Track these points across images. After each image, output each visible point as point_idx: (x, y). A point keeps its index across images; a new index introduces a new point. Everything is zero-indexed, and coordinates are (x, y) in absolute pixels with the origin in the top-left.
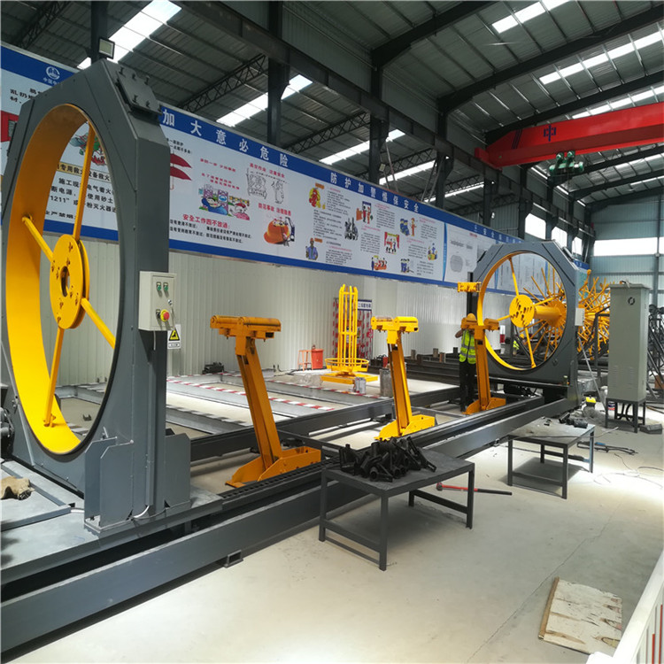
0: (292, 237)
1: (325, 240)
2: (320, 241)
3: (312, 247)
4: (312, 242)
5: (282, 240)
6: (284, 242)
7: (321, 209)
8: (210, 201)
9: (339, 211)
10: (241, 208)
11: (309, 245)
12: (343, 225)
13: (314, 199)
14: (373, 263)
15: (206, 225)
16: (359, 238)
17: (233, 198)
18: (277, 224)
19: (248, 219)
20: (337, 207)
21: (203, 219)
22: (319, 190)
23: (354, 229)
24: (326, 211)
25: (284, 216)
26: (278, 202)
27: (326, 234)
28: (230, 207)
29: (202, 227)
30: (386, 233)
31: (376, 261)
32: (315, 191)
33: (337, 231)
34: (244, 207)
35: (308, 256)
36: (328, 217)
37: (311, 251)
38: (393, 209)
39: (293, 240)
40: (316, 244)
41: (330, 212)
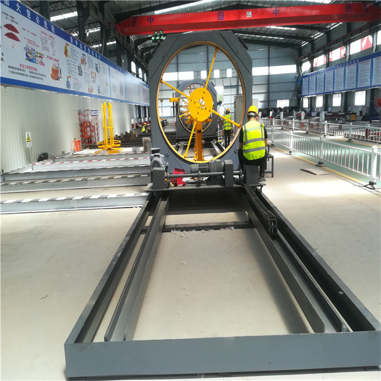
1: (72, 76)
2: (70, 77)
3: (68, 81)
4: (68, 78)
5: (57, 77)
6: (58, 79)
7: (69, 59)
8: (29, 55)
9: (75, 59)
10: (40, 58)
12: (77, 68)
13: (66, 52)
14: (89, 89)
15: (29, 70)
16: (83, 75)
17: (37, 53)
18: (55, 68)
19: (44, 65)
20: (74, 57)
21: (27, 66)
22: (67, 47)
23: (81, 70)
25: (56, 63)
26: (54, 55)
27: (73, 73)
28: (37, 58)
29: (27, 72)
30: (92, 72)
32: (66, 48)
33: (75, 71)
34: (42, 58)
35: (67, 86)
37: (68, 84)
38: (92, 58)
39: (61, 77)
40: (69, 79)
41: (72, 60)
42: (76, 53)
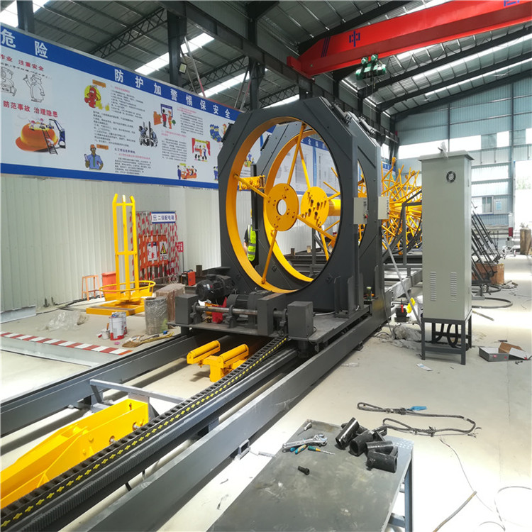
0: (62, 143)
1: (110, 146)
2: (106, 147)
3: (94, 155)
4: (93, 148)
5: (46, 147)
6: (50, 149)
7: (104, 111)
9: (130, 114)
11: (90, 153)
12: (136, 129)
13: (92, 99)
14: (179, 172)
16: (160, 144)
18: (37, 127)
20: (126, 109)
22: (99, 89)
24: (111, 112)
25: (46, 118)
26: (35, 101)
27: (113, 140)
30: (194, 140)
31: (183, 169)
32: (92, 89)
33: (129, 136)
35: (88, 164)
36: (116, 120)
37: (93, 159)
38: (201, 114)
39: (64, 147)
40: (98, 152)
41: (116, 114)
42: (131, 102)
